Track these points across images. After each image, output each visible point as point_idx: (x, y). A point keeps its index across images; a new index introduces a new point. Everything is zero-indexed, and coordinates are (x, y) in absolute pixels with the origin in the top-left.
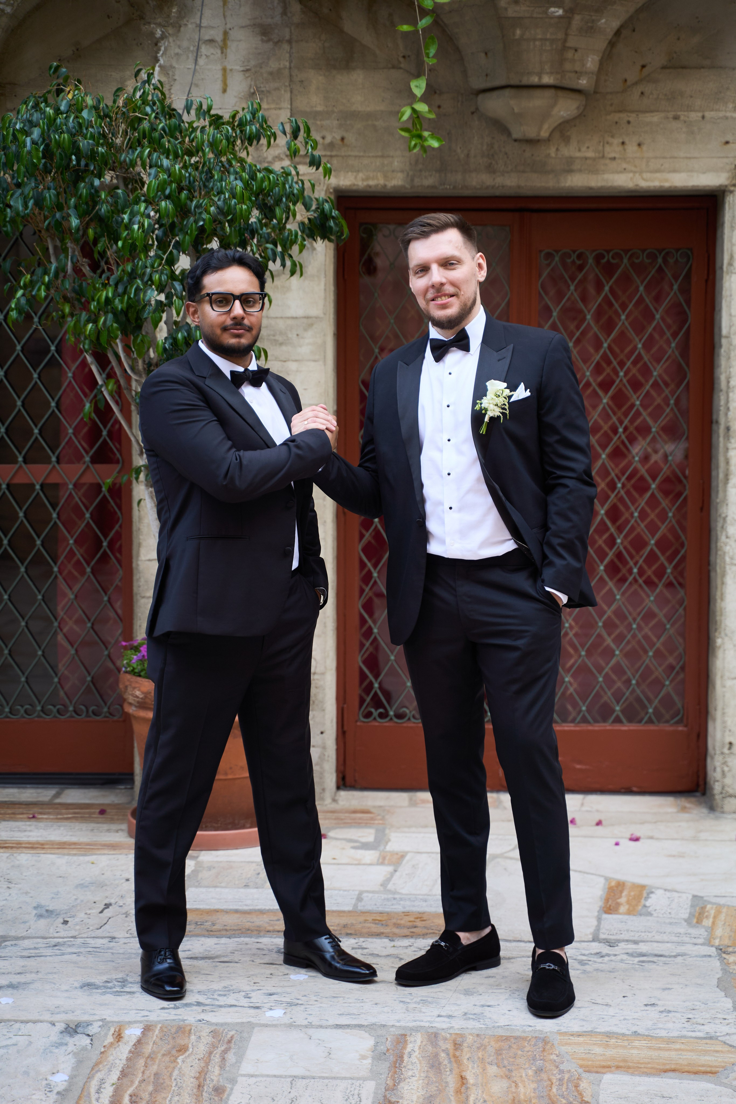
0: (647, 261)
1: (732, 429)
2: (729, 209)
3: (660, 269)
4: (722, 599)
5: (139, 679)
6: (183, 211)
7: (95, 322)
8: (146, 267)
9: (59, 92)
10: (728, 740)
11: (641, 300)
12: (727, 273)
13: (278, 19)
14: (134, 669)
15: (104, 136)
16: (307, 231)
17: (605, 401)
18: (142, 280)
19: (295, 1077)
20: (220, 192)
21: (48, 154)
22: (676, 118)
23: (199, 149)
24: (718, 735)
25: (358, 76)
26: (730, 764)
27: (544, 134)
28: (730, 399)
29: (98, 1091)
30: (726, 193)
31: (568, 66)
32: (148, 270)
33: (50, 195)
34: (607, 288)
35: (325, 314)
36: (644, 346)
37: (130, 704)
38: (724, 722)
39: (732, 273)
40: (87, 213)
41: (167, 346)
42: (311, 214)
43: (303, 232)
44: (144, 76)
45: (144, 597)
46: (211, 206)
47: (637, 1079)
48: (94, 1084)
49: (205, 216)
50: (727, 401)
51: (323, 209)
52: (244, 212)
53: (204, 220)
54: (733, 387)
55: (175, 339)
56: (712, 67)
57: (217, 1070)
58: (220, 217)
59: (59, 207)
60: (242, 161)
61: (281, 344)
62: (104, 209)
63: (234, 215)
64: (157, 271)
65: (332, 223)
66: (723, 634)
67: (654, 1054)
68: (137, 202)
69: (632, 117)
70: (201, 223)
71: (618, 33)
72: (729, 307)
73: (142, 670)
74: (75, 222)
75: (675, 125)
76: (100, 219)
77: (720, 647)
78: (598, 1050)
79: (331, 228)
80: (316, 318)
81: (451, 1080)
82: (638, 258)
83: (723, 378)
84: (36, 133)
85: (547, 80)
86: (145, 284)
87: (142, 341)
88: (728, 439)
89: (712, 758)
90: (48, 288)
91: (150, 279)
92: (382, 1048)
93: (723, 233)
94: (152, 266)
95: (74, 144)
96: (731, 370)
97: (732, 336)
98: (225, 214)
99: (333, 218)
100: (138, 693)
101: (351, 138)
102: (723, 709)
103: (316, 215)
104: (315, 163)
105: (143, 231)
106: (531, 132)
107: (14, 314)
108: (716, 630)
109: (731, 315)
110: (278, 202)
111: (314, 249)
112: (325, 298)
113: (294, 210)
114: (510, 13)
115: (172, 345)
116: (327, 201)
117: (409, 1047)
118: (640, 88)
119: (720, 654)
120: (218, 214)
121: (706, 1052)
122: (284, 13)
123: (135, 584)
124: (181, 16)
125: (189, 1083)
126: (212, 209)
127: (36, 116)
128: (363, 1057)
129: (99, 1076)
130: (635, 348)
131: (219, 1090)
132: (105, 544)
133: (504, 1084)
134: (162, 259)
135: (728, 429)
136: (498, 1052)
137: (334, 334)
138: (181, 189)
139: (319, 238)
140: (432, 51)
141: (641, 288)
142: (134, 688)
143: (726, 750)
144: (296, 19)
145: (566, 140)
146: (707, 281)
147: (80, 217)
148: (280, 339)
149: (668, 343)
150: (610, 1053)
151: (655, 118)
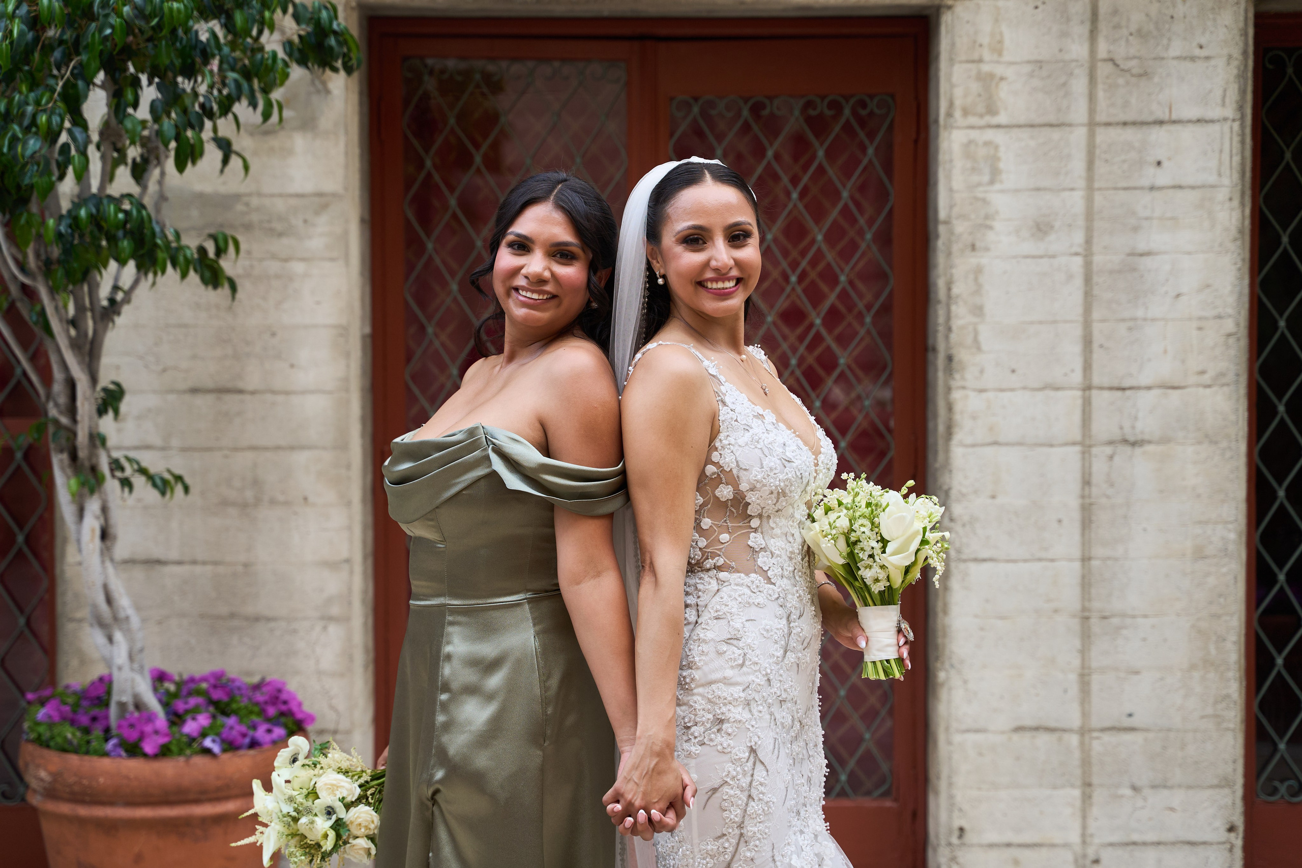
0: (828, 113)
1: (956, 359)
2: (947, 32)
3: (847, 127)
4: (945, 612)
5: (46, 752)
6: (87, 15)
8: (28, 104)
10: (957, 823)
11: (821, 170)
12: (945, 127)
14: (40, 735)
16: (296, 54)
17: (769, 319)
18: (20, 125)
24: (943, 816)
26: (961, 860)
28: (953, 314)
30: (942, 10)
32: (30, 109)
34: (770, 153)
35: (346, 189)
36: (827, 237)
37: (35, 791)
38: (951, 797)
39: (952, 127)
41: (62, 229)
42: (305, 29)
43: (290, 55)
45: (72, 620)
46: (125, 5)
49: (114, 20)
50: (948, 318)
51: (319, 19)
52: (175, 14)
53: (112, 27)
54: (958, 296)
55: (76, 218)
58: (139, 22)
61: (280, 235)
63: (161, 18)
64: (44, 111)
65: (332, 41)
66: (947, 665)
70: (108, 31)
72: (949, 178)
73: (52, 738)
77: (942, 684)
79: (331, 48)
80: (334, 195)
82: (815, 109)
83: (941, 283)
86: (27, 130)
87: (27, 222)
88: (951, 374)
89: (935, 850)
91: (34, 122)
93: (937, 70)
94: (38, 103)
96: (954, 271)
97: (955, 222)
98: (147, 18)
99: (335, 33)
100: (43, 774)
102: (950, 777)
103: (309, 29)
105: (11, 43)
108: (937, 658)
109: (951, 190)
111: (328, 92)
112: (346, 167)
113: (271, 19)
115: (70, 226)
116: (326, 8)
119: (943, 694)
120: (136, 17)
123: (59, 601)
126: (126, 9)
130: (813, 241)
132: (20, 538)
134: (53, 91)
135: (950, 358)
137: (362, 221)
139: (316, 67)
141: (821, 153)
142: (38, 766)
143: (955, 840)
146: (916, 141)
148: (279, 226)
149: (861, 233)
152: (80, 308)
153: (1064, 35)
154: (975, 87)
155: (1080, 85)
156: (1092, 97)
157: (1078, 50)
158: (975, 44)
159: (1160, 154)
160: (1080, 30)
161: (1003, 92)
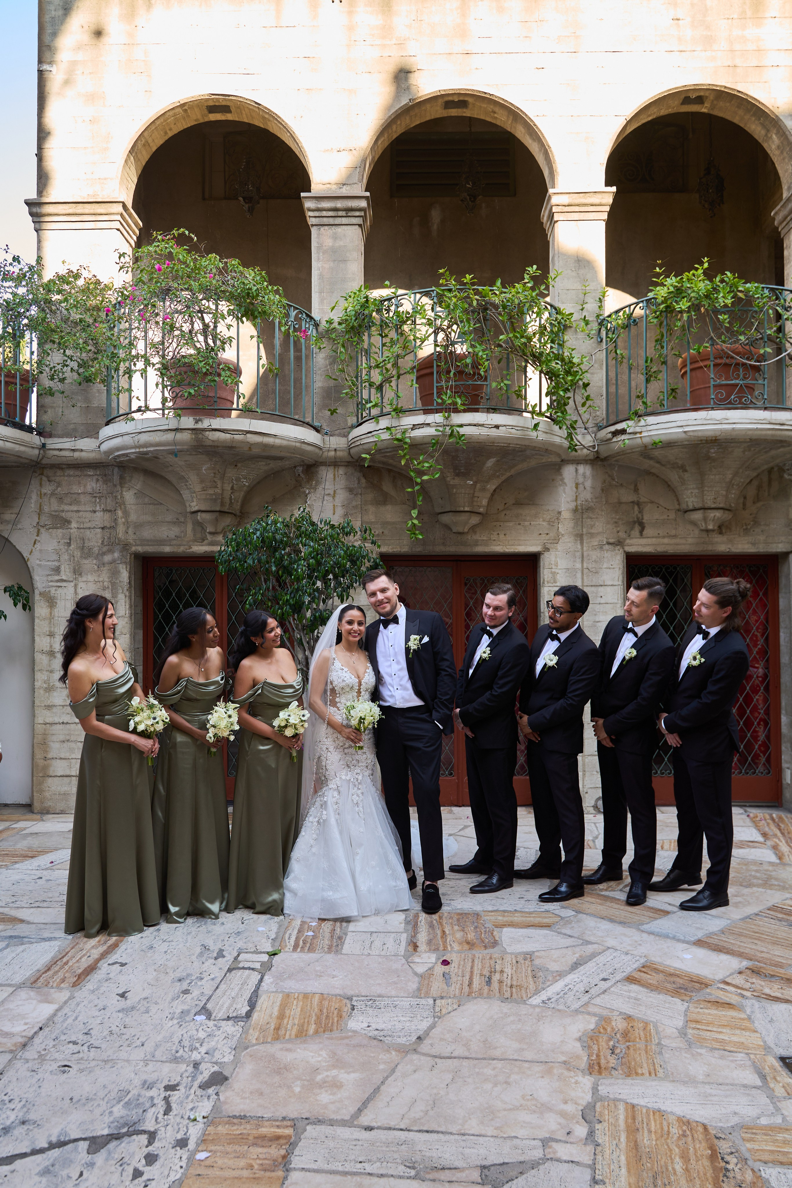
2: (542, 560)
6: (319, 563)
7: (282, 609)
9: (268, 516)
12: (542, 586)
13: (356, 485)
15: (286, 533)
19: (372, 932)
20: (334, 556)
21: (263, 541)
22: (519, 524)
23: (325, 538)
25: (389, 507)
27: (466, 530)
29: (289, 939)
30: (541, 554)
31: (475, 504)
33: (264, 558)
39: (544, 586)
40: (279, 565)
42: (371, 564)
44: (302, 509)
46: (330, 561)
47: (517, 930)
48: (287, 936)
55: (315, 616)
56: (533, 504)
57: (339, 930)
59: (268, 562)
60: (342, 542)
62: (286, 563)
64: (308, 588)
67: (524, 919)
68: (300, 560)
69: (502, 524)
71: (495, 491)
74: (274, 569)
75: (519, 527)
76: (285, 568)
78: (500, 918)
81: (439, 932)
84: (258, 533)
85: (466, 509)
86: (303, 594)
87: (301, 617)
90: (262, 595)
91: (305, 591)
92: (409, 919)
93: (540, 571)
94: (306, 586)
95: (274, 537)
98: (337, 564)
101: (386, 532)
104: (373, 543)
105: (302, 572)
106: (461, 530)
107: (248, 606)
110: (358, 559)
114: (451, 483)
116: (378, 558)
117: (420, 919)
118: (504, 512)
120: (333, 564)
121: (546, 917)
122: (359, 483)
124: (316, 485)
125: (327, 935)
127: (259, 526)
128: (401, 923)
129: (289, 932)
131: (340, 938)
133: (462, 933)
134: (310, 583)
136: (458, 920)
138: (317, 554)
140: (421, 499)
144: (363, 485)
145: (475, 533)
146: (533, 590)
147: (276, 566)
150: (505, 919)
151: (511, 524)
152: (310, 639)
153: (575, 561)
154: (550, 575)
155: (579, 575)
156: (583, 579)
157: (578, 566)
158: (550, 564)
159: (602, 594)
160: (579, 560)
161: (558, 577)
